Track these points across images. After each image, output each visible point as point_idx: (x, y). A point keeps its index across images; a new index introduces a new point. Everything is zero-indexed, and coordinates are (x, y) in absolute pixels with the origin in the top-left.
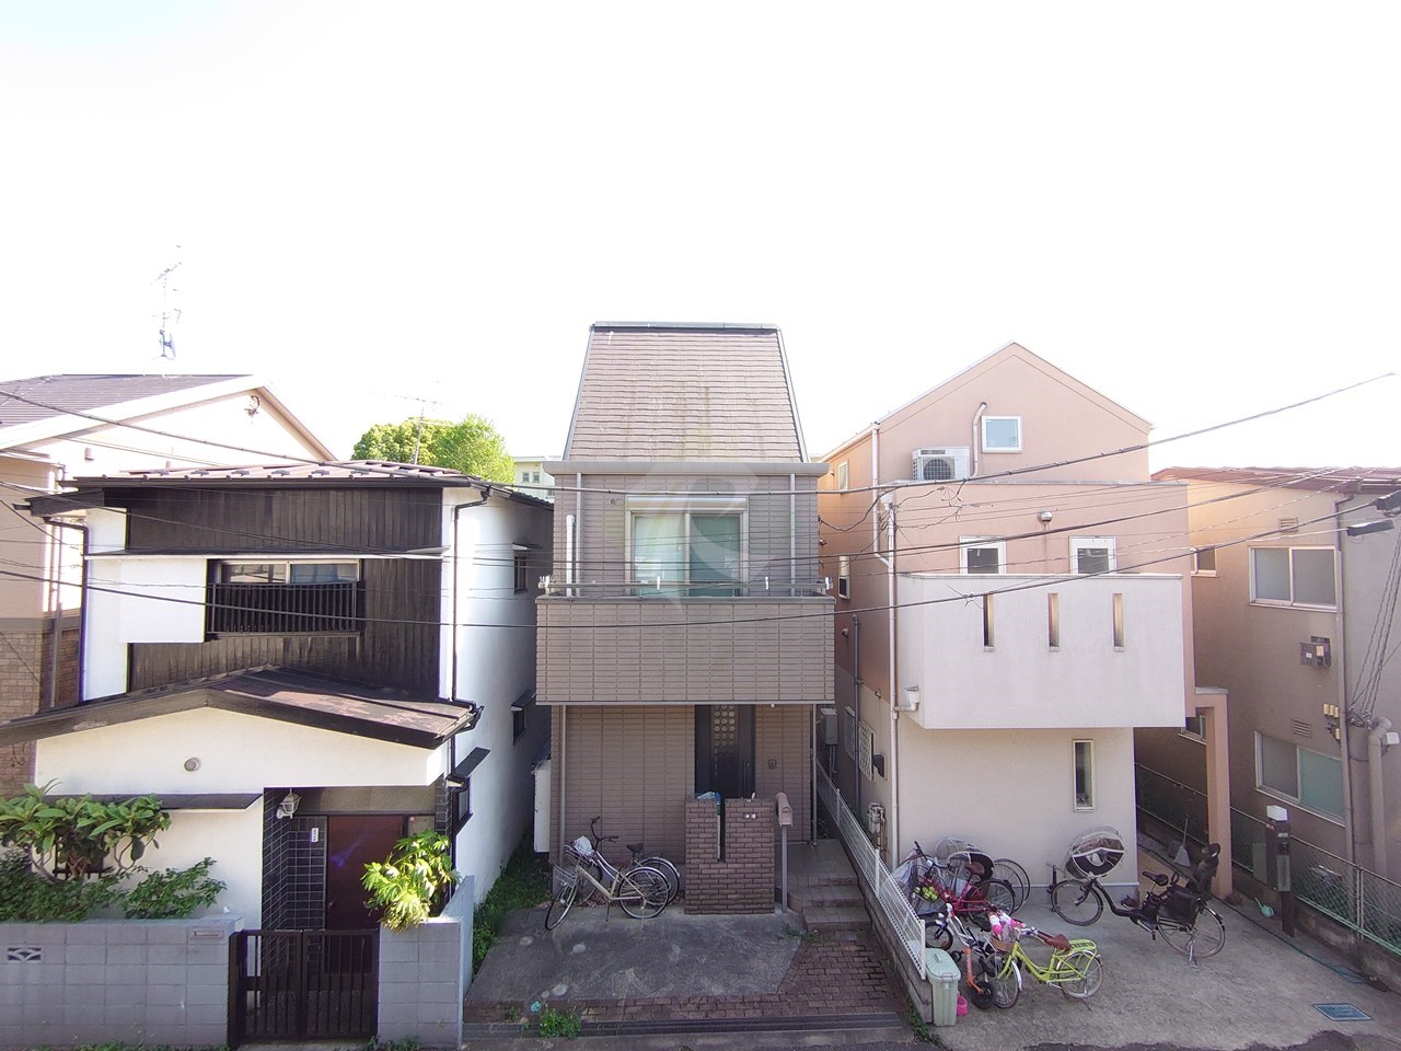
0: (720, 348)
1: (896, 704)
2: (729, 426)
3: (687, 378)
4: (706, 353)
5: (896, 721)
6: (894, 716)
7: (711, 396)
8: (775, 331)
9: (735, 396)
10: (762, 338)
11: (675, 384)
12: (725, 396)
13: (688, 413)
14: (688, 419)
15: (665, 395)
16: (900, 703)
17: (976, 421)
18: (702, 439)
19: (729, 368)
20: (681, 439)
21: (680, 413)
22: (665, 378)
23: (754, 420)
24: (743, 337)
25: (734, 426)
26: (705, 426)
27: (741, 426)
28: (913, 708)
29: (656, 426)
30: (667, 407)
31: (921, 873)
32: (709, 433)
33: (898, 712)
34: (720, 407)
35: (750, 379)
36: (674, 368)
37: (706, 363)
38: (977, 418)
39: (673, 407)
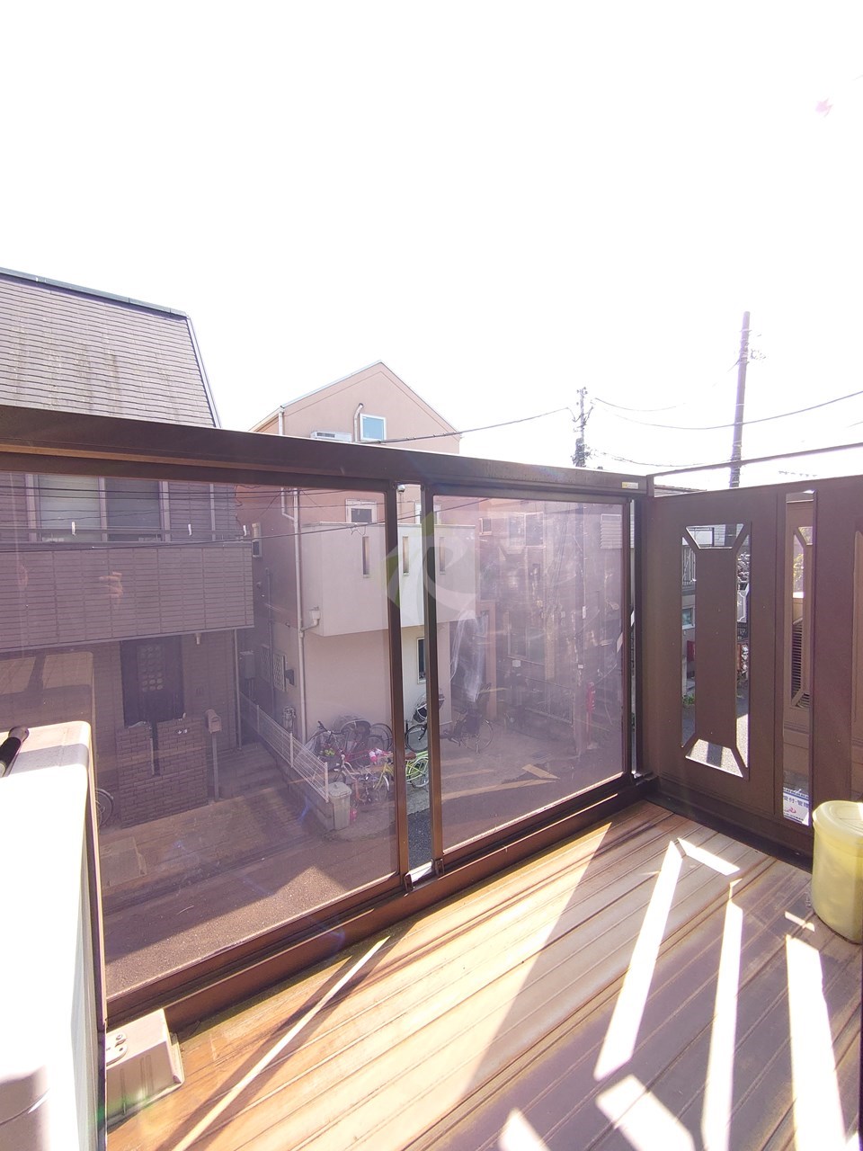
0: (126, 322)
1: (302, 626)
2: (142, 395)
3: (90, 343)
4: (109, 323)
5: (303, 639)
6: (301, 635)
7: (118, 364)
8: (185, 318)
9: (147, 369)
10: (173, 322)
11: (76, 346)
12: (135, 367)
13: (94, 376)
14: (94, 382)
15: (65, 354)
16: (305, 622)
17: (356, 416)
18: (112, 403)
19: (138, 342)
20: (88, 400)
21: (83, 375)
22: (61, 337)
23: (168, 394)
24: (152, 317)
25: (146, 396)
26: (114, 391)
27: (154, 397)
28: (315, 623)
29: (54, 382)
30: (67, 366)
31: (323, 741)
32: (119, 398)
33: (303, 631)
34: (131, 377)
35: (161, 356)
36: (73, 329)
37: (111, 332)
38: (357, 414)
39: (75, 368)
